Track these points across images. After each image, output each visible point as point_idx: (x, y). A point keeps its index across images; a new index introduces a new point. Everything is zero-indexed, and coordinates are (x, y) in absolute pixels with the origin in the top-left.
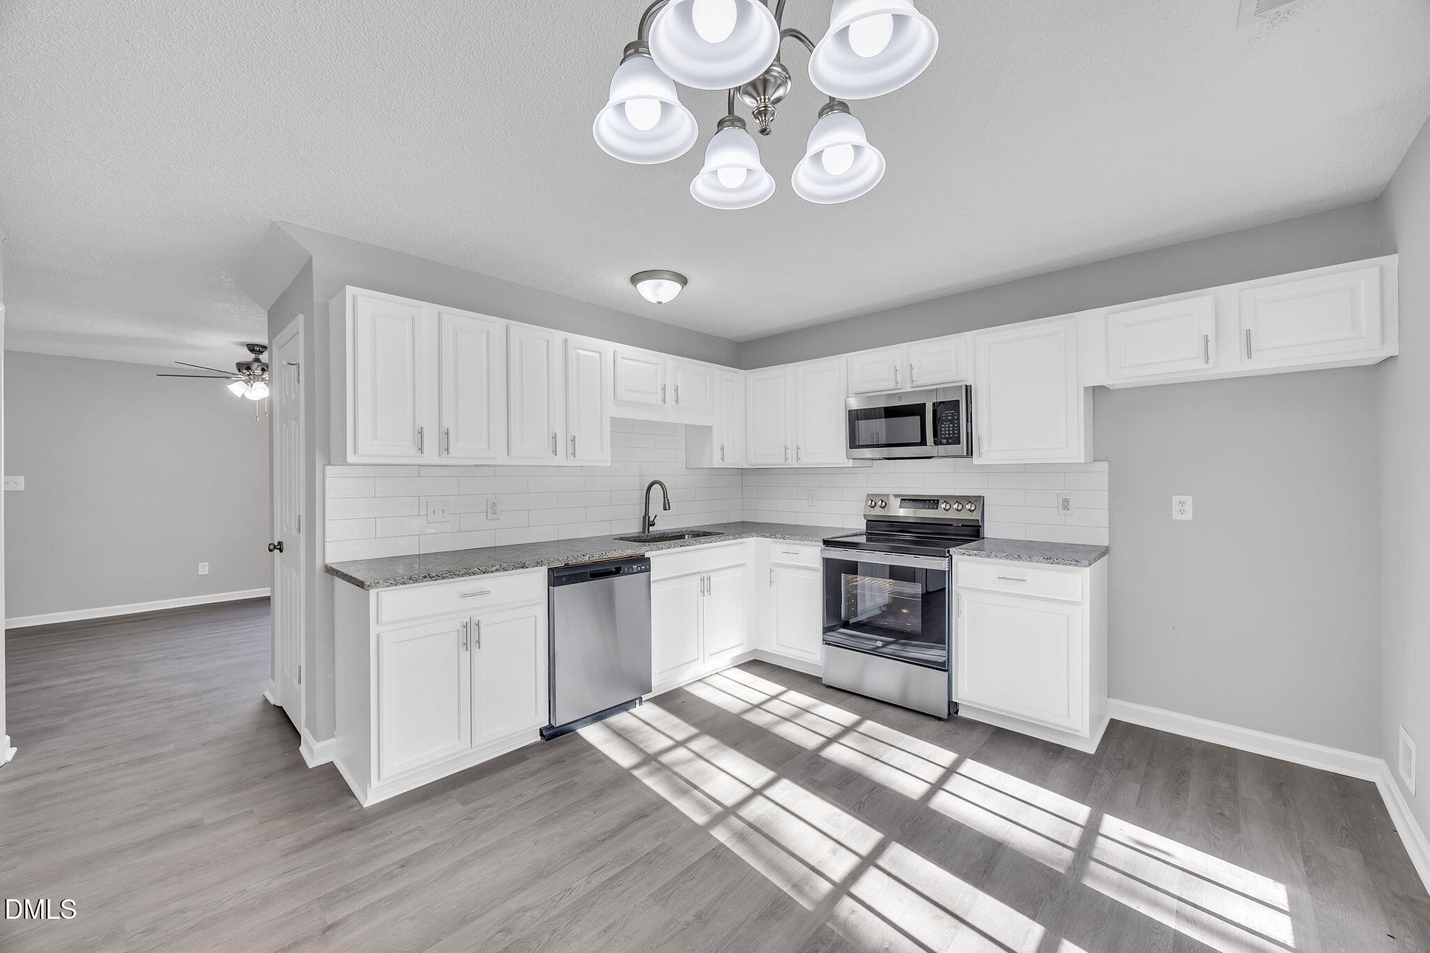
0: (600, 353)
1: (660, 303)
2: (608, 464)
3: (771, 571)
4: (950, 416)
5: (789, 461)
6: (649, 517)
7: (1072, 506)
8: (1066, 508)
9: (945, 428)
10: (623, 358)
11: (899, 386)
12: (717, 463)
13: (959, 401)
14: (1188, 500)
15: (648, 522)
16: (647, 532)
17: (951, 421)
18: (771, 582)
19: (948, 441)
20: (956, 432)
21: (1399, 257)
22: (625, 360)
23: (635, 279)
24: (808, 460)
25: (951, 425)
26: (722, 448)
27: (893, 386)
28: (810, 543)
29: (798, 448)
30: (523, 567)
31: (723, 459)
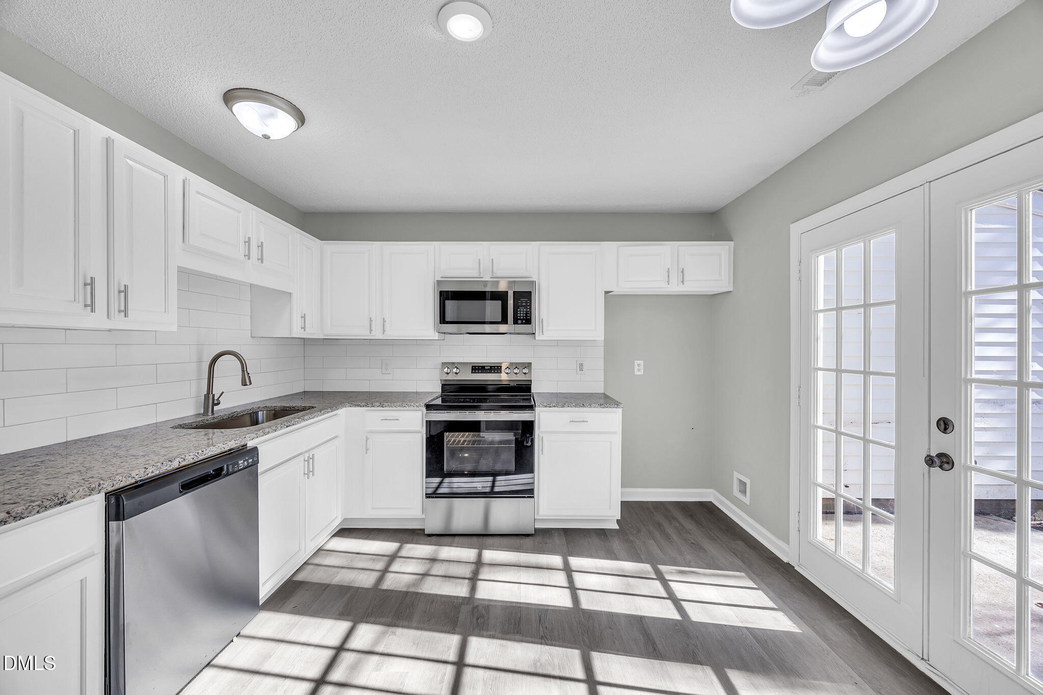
0: (165, 177)
1: (266, 137)
2: (174, 328)
3: (367, 439)
4: (524, 303)
5: (374, 333)
6: (214, 396)
7: (585, 368)
8: (581, 370)
9: (520, 311)
10: (198, 193)
11: (482, 276)
12: (297, 332)
13: (531, 292)
14: (641, 362)
15: (210, 400)
16: (210, 414)
17: (525, 307)
18: (367, 450)
19: (522, 321)
20: (528, 315)
21: (734, 243)
22: (200, 196)
23: (229, 97)
24: (393, 332)
25: (525, 310)
26: (304, 317)
27: (477, 275)
28: (412, 408)
29: (384, 321)
30: (61, 504)
31: (304, 328)
